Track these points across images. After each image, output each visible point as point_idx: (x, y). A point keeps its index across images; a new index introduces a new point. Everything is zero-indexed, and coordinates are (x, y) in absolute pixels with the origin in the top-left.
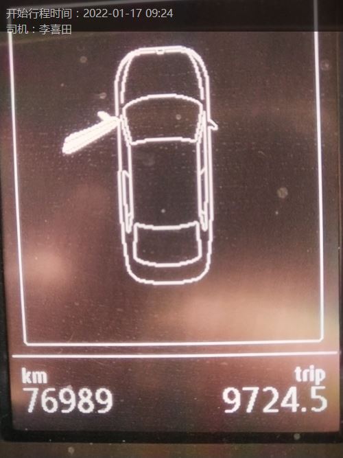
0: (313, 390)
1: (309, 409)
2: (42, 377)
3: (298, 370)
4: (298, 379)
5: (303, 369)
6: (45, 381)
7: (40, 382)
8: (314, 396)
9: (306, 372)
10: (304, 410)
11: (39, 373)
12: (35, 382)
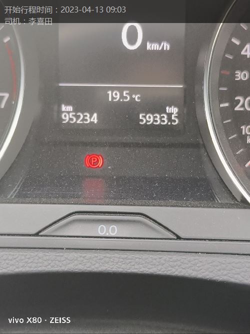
0: (173, 116)
1: (171, 123)
2: (70, 108)
3: (167, 108)
4: (167, 111)
5: (169, 108)
6: (71, 110)
7: (69, 110)
8: (173, 118)
9: (170, 109)
10: (169, 124)
11: (69, 107)
12: (67, 110)
